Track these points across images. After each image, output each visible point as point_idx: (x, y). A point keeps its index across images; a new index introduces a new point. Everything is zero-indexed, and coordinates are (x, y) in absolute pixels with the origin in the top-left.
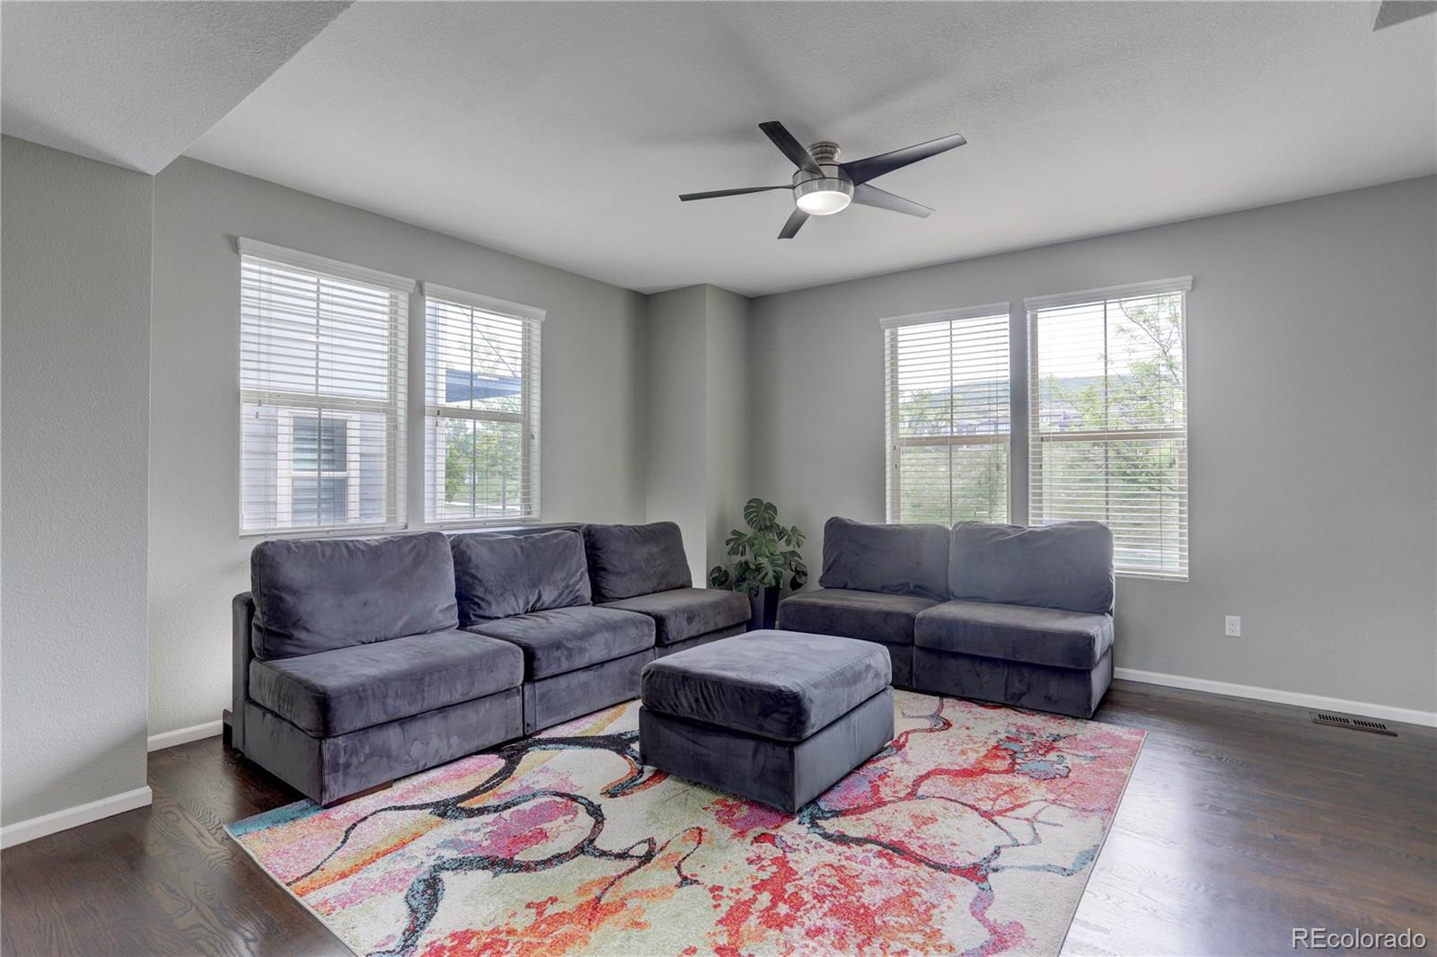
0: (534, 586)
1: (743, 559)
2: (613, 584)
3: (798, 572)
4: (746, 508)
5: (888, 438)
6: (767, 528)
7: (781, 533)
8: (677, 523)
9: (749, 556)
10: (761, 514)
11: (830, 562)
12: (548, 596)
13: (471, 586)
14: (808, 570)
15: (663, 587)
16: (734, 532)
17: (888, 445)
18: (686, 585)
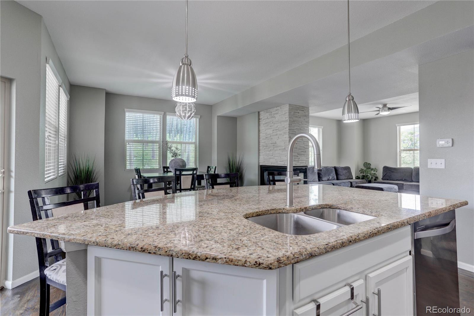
0: (329, 176)
1: (363, 174)
2: (340, 177)
3: (376, 177)
4: (364, 164)
5: (398, 149)
6: (369, 168)
7: (372, 169)
8: (350, 167)
9: (364, 174)
10: (367, 165)
11: (384, 175)
12: (330, 178)
13: (320, 175)
14: (378, 177)
15: (348, 178)
16: (361, 169)
17: (398, 151)
18: (352, 179)
